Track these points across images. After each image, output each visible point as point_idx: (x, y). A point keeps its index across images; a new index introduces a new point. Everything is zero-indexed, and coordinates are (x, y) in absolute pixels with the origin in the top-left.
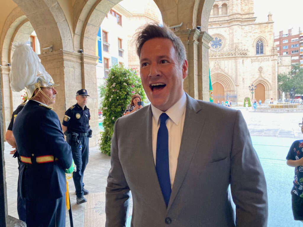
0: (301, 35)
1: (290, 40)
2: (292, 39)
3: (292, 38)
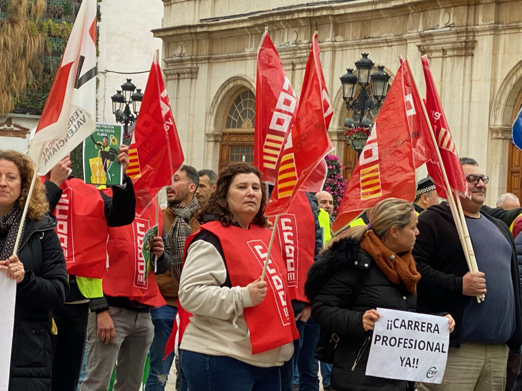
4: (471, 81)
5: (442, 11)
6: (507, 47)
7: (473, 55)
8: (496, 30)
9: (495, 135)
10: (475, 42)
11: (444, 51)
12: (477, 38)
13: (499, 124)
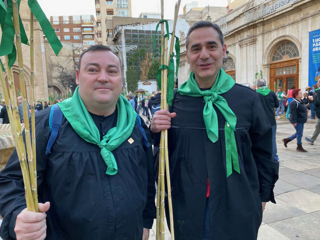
0: (83, 26)
1: (71, 29)
2: (74, 29)
3: (74, 27)
4: (256, 51)
5: (245, 32)
6: (267, 38)
7: (256, 43)
8: (263, 34)
9: (264, 67)
10: (256, 39)
11: (247, 44)
12: (257, 38)
13: (266, 63)
